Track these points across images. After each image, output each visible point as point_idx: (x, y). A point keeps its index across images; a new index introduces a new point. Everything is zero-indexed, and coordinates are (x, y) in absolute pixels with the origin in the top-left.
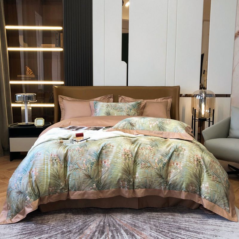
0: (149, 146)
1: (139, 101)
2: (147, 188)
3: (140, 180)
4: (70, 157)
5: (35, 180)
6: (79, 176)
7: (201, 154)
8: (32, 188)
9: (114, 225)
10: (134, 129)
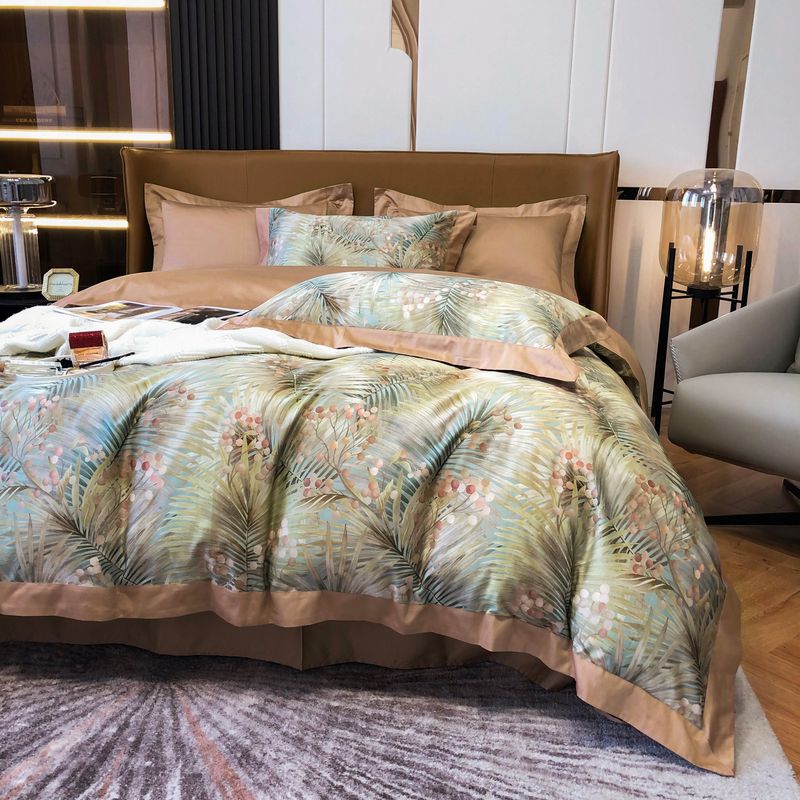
0: (358, 400)
1: (448, 212)
2: (328, 586)
3: (294, 553)
6: (30, 520)
7: (597, 446)
9: (159, 742)
10: (337, 321)
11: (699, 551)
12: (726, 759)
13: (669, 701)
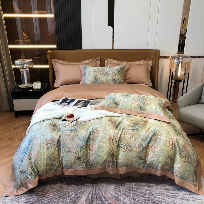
0: (131, 130)
2: (128, 166)
3: (122, 161)
4: (62, 141)
5: (34, 162)
6: (71, 158)
8: (32, 168)
9: (101, 197)
10: (118, 107)
11: (195, 155)
12: (201, 192)
13: (191, 183)
